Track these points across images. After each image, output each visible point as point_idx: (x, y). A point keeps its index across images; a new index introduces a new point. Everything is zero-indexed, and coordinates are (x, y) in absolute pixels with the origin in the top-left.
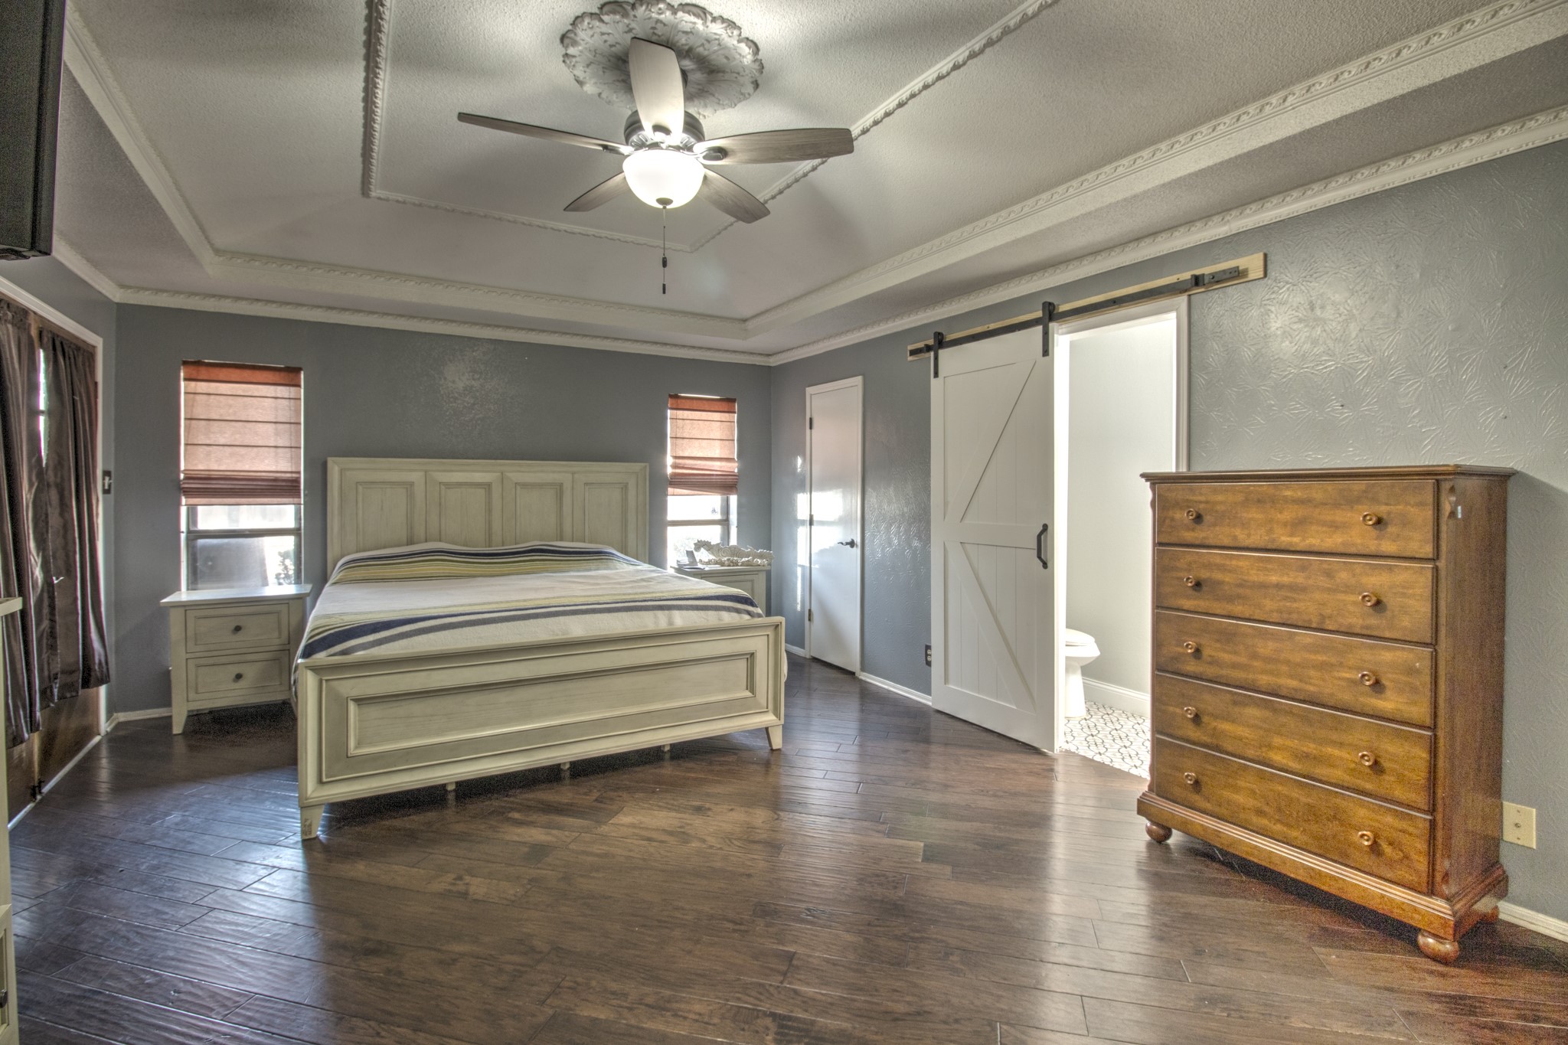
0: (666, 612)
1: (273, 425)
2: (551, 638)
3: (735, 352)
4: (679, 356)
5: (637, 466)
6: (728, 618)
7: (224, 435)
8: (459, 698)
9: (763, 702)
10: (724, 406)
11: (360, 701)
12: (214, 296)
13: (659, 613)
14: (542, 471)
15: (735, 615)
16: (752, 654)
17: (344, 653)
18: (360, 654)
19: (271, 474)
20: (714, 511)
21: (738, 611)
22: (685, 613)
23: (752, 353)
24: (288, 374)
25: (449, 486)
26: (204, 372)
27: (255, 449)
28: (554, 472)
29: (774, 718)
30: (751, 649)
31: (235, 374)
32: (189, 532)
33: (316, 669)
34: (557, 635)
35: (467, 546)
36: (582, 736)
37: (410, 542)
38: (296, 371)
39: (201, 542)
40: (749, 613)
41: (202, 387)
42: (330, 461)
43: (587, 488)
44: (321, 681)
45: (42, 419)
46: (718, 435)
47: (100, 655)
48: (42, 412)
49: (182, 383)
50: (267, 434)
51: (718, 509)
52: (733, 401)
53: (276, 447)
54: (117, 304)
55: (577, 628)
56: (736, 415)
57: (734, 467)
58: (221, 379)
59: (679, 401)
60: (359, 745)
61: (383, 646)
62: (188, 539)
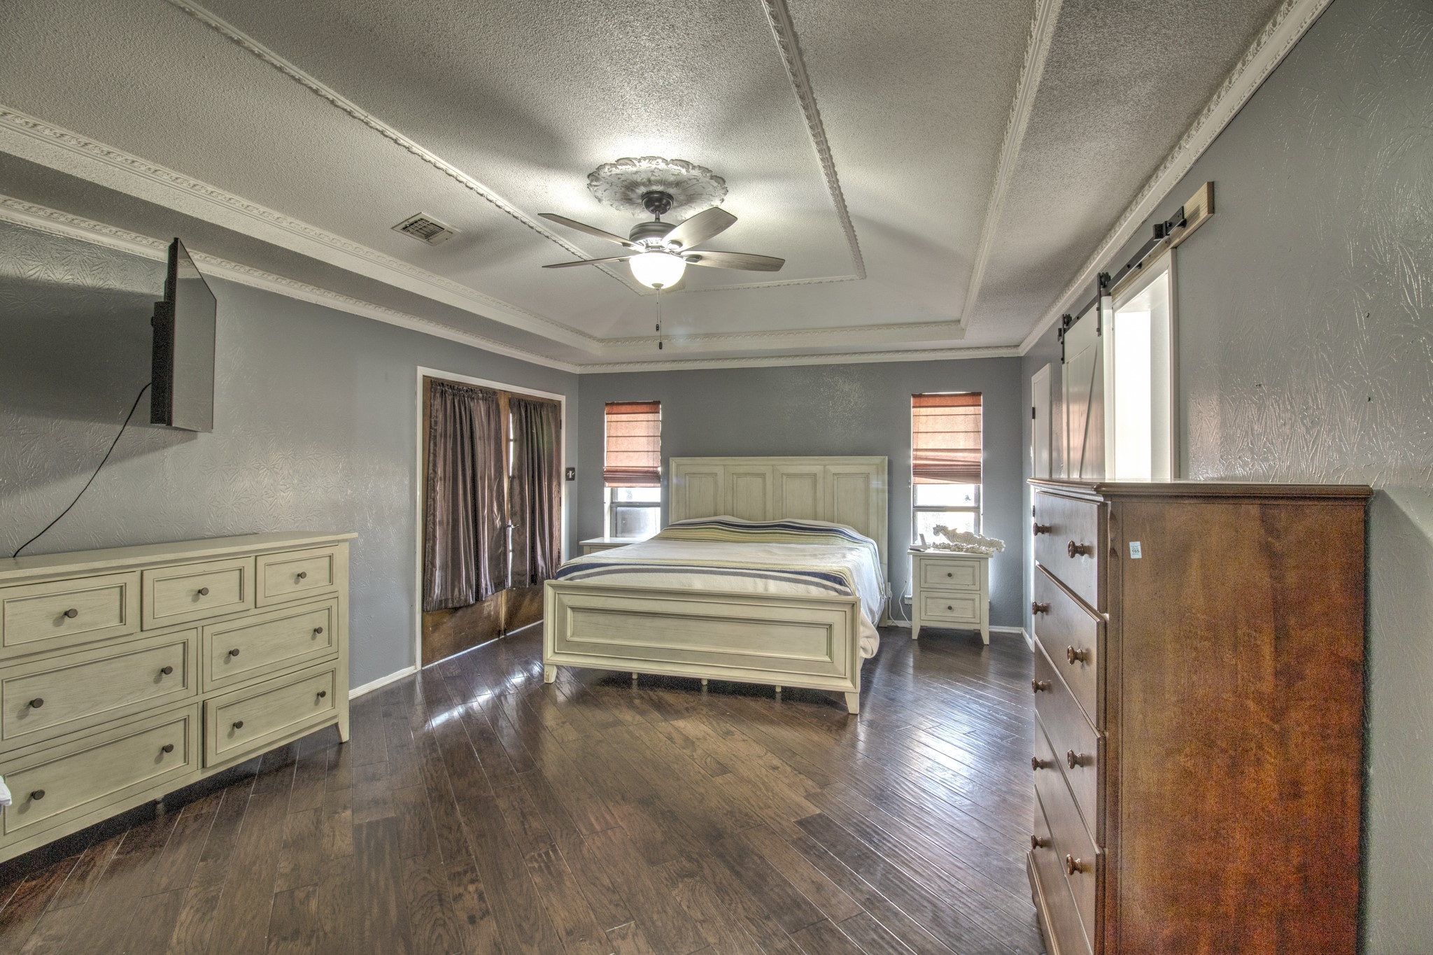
0: (764, 580)
1: (647, 438)
2: (682, 588)
3: (978, 348)
4: (922, 360)
5: (877, 459)
6: (815, 592)
7: (624, 444)
8: (623, 618)
9: (841, 669)
10: (969, 400)
11: (574, 609)
12: (618, 363)
13: (758, 580)
14: (801, 465)
15: (822, 590)
16: (831, 625)
17: (571, 579)
18: (578, 581)
19: (643, 469)
20: (968, 498)
21: (825, 587)
22: (778, 582)
23: (997, 347)
24: (653, 406)
25: (739, 475)
26: (615, 409)
27: (638, 453)
28: (810, 465)
29: (851, 685)
30: (829, 621)
31: (629, 408)
32: (612, 503)
33: (552, 586)
34: (685, 586)
35: (751, 520)
36: (695, 661)
37: (715, 515)
38: (657, 403)
39: (619, 509)
40: (836, 590)
41: (615, 417)
42: (671, 459)
43: (836, 477)
44: (555, 593)
45: (512, 444)
46: (962, 428)
47: (542, 568)
48: (511, 440)
49: (606, 416)
50: (643, 444)
51: (972, 497)
52: (979, 394)
53: (648, 451)
54: (579, 375)
55: (698, 583)
56: (982, 408)
57: (980, 457)
58: (622, 412)
59: (922, 399)
60: (573, 635)
61: (590, 578)
62: (611, 507)
